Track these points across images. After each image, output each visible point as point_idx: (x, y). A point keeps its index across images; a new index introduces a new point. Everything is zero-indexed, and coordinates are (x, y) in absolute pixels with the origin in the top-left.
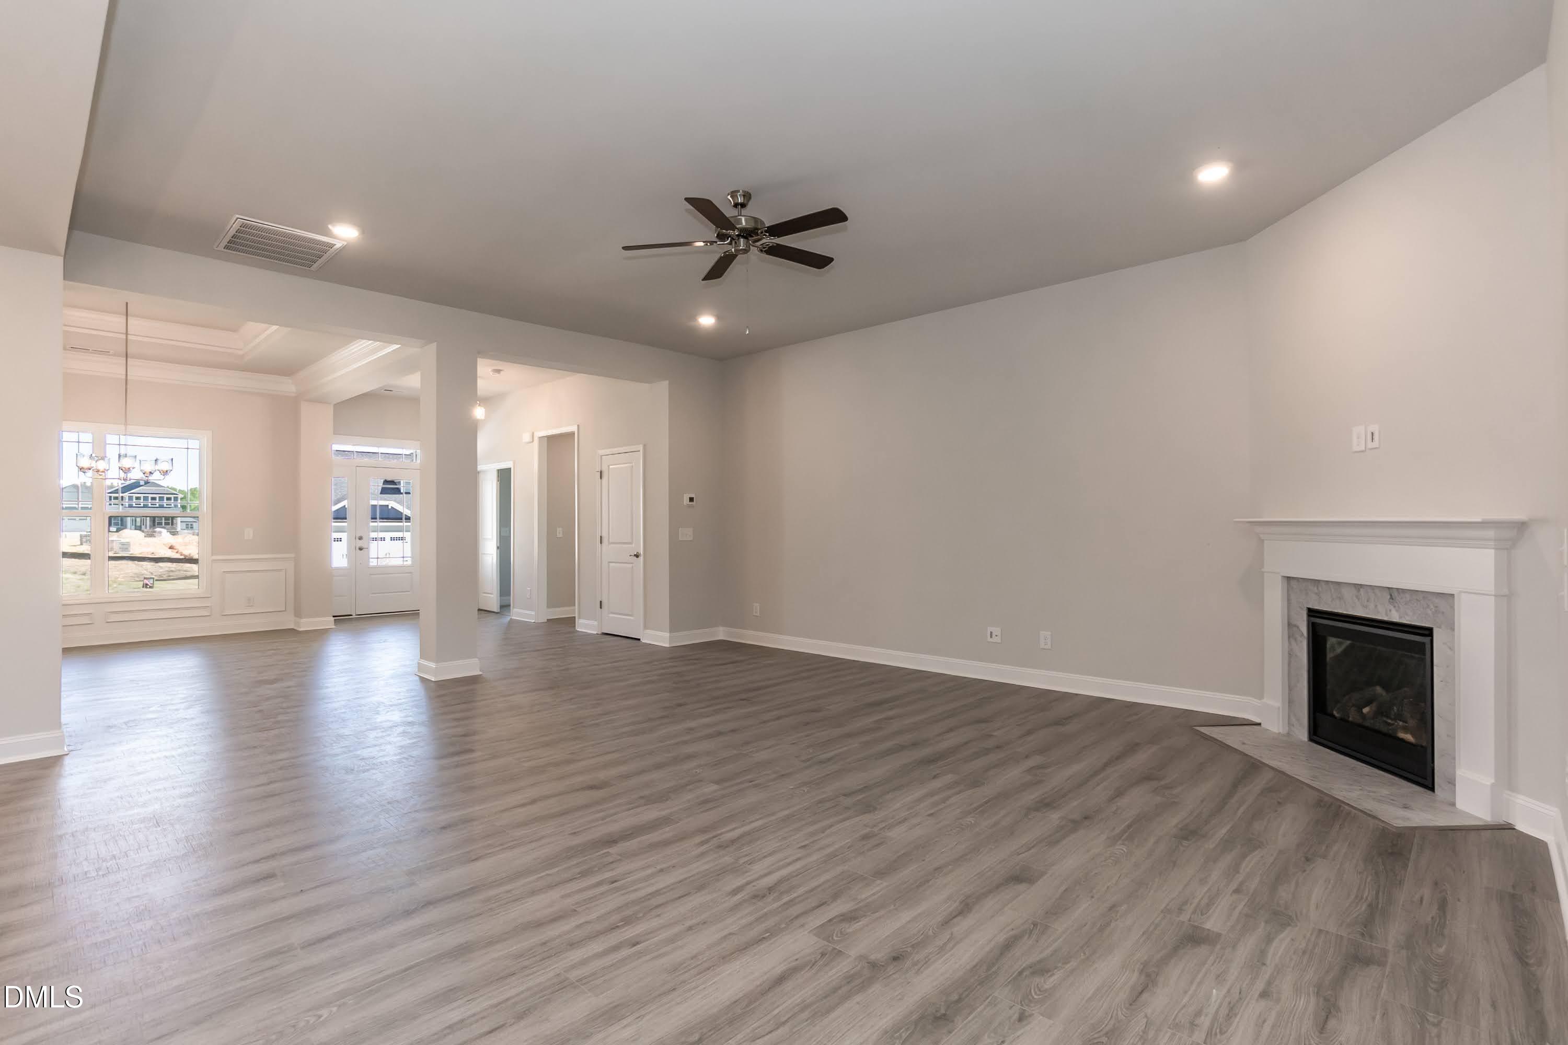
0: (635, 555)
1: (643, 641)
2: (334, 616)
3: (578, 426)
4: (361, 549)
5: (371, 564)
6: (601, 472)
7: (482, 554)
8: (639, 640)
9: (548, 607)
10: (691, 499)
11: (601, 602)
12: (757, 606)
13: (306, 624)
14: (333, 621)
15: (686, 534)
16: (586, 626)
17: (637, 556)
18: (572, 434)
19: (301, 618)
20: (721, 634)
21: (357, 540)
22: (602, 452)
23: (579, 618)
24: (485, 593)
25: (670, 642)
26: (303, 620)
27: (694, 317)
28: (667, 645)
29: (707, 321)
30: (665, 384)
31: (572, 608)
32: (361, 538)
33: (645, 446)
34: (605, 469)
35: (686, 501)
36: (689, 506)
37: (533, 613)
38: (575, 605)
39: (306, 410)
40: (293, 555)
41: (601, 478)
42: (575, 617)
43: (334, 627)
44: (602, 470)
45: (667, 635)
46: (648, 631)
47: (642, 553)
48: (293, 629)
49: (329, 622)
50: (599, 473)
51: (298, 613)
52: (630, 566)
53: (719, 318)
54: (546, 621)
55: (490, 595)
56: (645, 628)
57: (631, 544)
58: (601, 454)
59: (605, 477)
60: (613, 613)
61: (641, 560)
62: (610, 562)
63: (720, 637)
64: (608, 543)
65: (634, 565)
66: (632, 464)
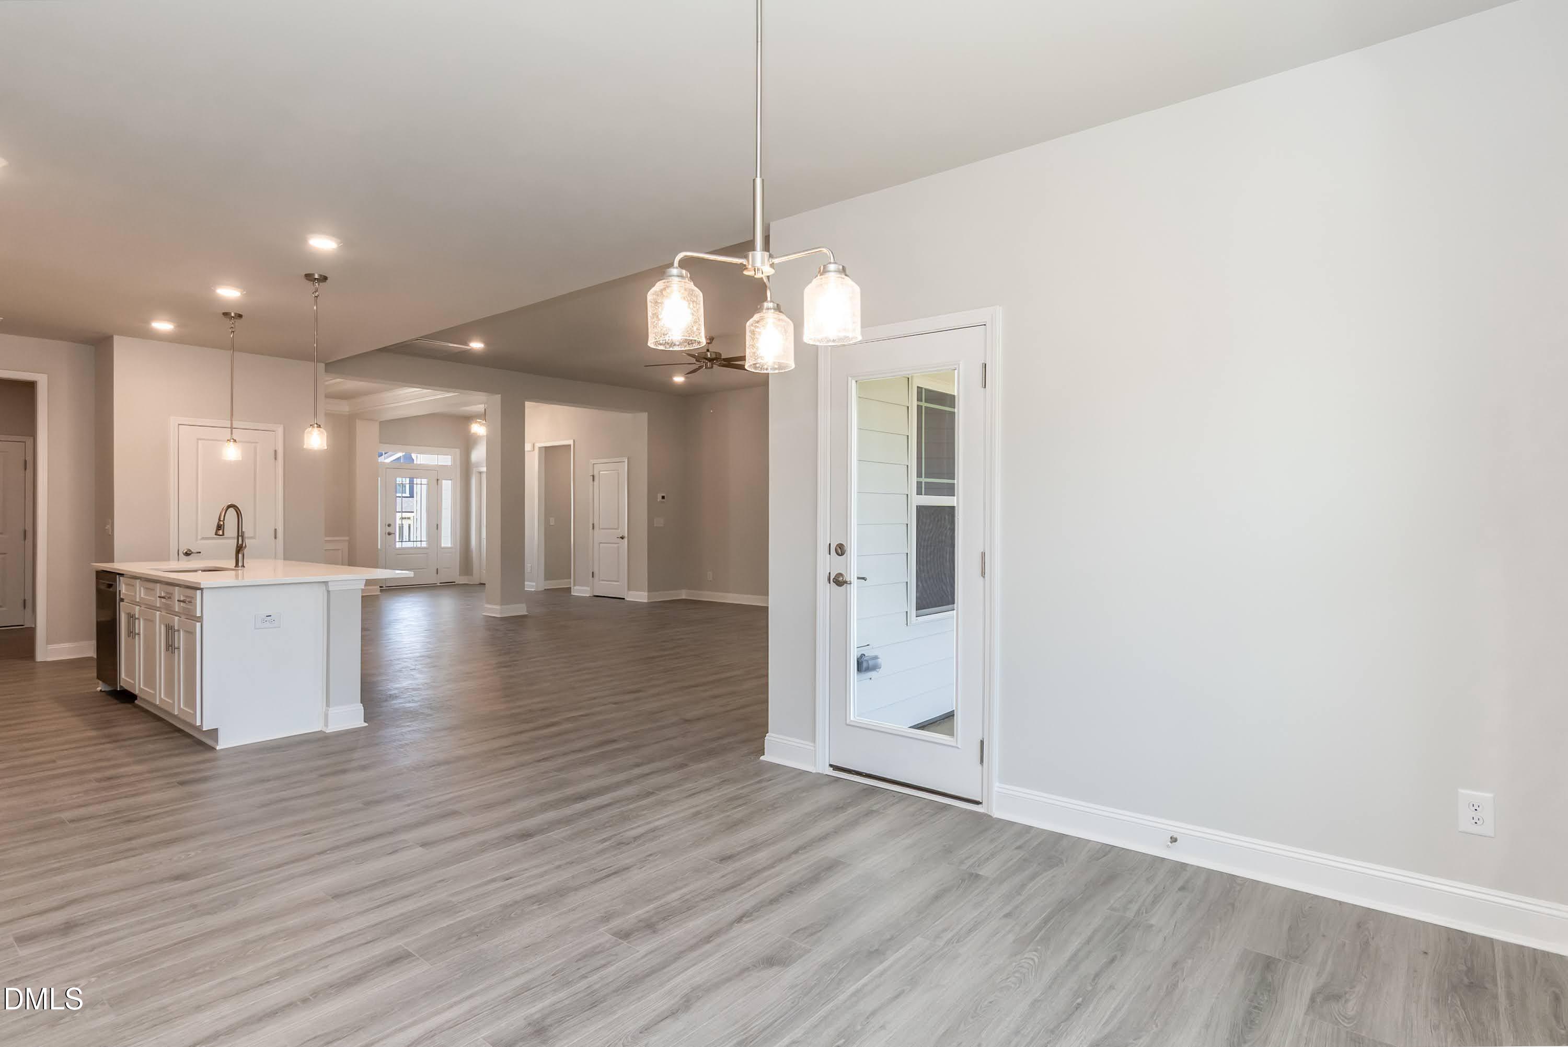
0: (621, 537)
1: (627, 599)
3: (574, 441)
4: (389, 534)
5: (397, 546)
8: (624, 599)
9: (545, 580)
10: (663, 497)
11: (593, 573)
12: (710, 573)
15: (659, 522)
16: (580, 591)
17: (622, 538)
18: (570, 445)
20: (683, 595)
21: (387, 526)
22: (593, 461)
23: (574, 586)
25: (648, 599)
27: (670, 378)
28: (646, 601)
29: (679, 379)
30: (645, 415)
31: (569, 580)
32: (389, 525)
33: (628, 459)
34: (596, 473)
35: (660, 499)
36: (662, 502)
37: (534, 584)
38: (570, 578)
39: (360, 426)
41: (593, 480)
42: (570, 586)
44: (594, 474)
45: (646, 594)
46: (631, 592)
47: (626, 536)
50: (592, 477)
52: (616, 545)
54: (545, 591)
56: (629, 589)
57: (618, 529)
58: (593, 463)
59: (596, 479)
60: (603, 580)
61: (626, 540)
62: (601, 544)
63: (684, 597)
64: (599, 528)
65: (619, 545)
66: (619, 471)
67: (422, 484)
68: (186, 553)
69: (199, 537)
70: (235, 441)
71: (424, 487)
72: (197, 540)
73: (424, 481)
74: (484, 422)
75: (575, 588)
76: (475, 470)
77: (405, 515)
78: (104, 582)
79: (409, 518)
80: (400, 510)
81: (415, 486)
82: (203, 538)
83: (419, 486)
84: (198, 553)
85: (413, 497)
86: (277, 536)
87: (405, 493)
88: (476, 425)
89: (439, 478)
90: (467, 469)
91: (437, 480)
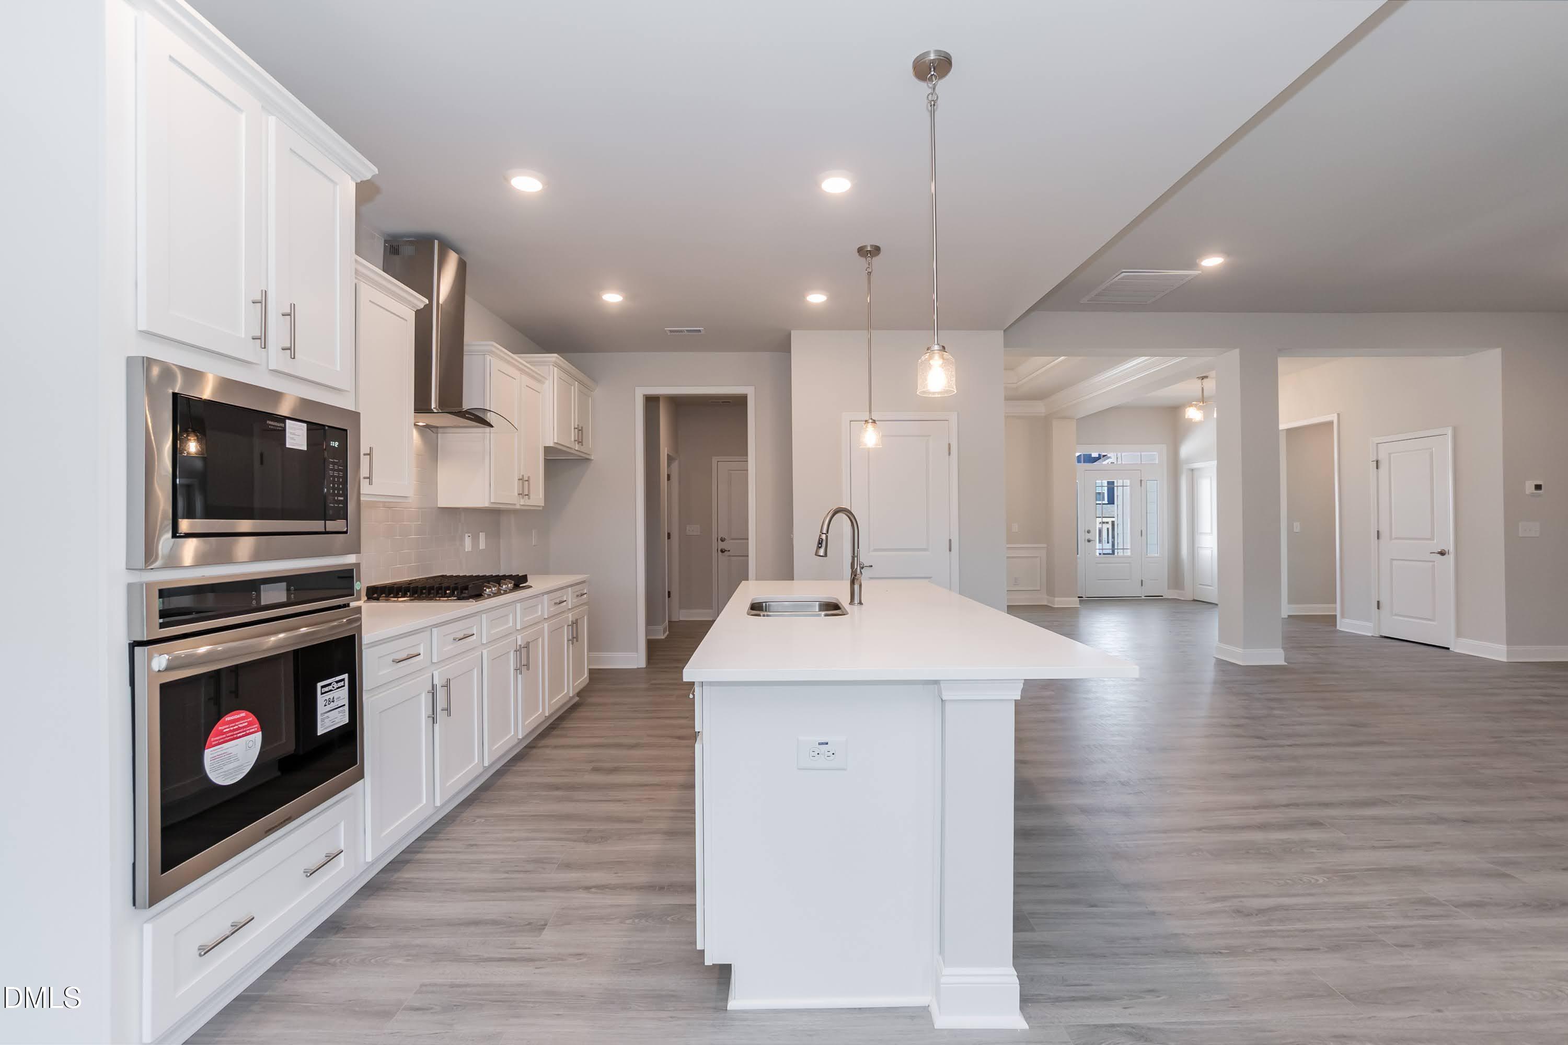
0: (1439, 553)
1: (1456, 651)
2: (1079, 597)
3: (1338, 415)
4: (1089, 541)
5: (1097, 554)
6: (1377, 461)
7: (1198, 547)
8: (1448, 649)
10: (1538, 486)
11: (1378, 601)
13: (1060, 602)
14: (1078, 601)
15: (1534, 529)
16: (1356, 626)
17: (1442, 553)
18: (1331, 423)
19: (1054, 597)
21: (1087, 533)
22: (1380, 439)
23: (1343, 616)
24: (1201, 584)
25: (1510, 656)
26: (1056, 599)
28: (1502, 658)
30: (1495, 354)
31: (1333, 605)
32: (1089, 532)
34: (1382, 457)
36: (1535, 494)
38: (1335, 602)
39: (1056, 428)
40: (1045, 545)
41: (1377, 468)
42: (1336, 616)
43: (1079, 606)
44: (1379, 459)
45: (1503, 647)
46: (1465, 641)
47: (1451, 552)
48: (1046, 605)
49: (1074, 602)
50: (1375, 462)
51: (1051, 592)
54: (1287, 617)
55: (1209, 587)
56: (1459, 634)
57: (1434, 540)
58: (1377, 441)
59: (1383, 467)
60: (1396, 615)
61: (1451, 558)
62: (1395, 562)
64: (1391, 539)
65: (1436, 564)
66: (1434, 449)
67: (1123, 486)
70: (874, 422)
71: (1127, 490)
72: (869, 551)
73: (1127, 482)
74: (1201, 404)
75: (1344, 620)
76: (1186, 466)
77: (1105, 520)
79: (1107, 523)
80: (1101, 516)
81: (1116, 488)
82: (875, 550)
83: (1120, 489)
85: (1114, 504)
86: (952, 549)
87: (1104, 500)
88: (1191, 408)
89: (1142, 479)
90: (1175, 466)
91: (1141, 481)
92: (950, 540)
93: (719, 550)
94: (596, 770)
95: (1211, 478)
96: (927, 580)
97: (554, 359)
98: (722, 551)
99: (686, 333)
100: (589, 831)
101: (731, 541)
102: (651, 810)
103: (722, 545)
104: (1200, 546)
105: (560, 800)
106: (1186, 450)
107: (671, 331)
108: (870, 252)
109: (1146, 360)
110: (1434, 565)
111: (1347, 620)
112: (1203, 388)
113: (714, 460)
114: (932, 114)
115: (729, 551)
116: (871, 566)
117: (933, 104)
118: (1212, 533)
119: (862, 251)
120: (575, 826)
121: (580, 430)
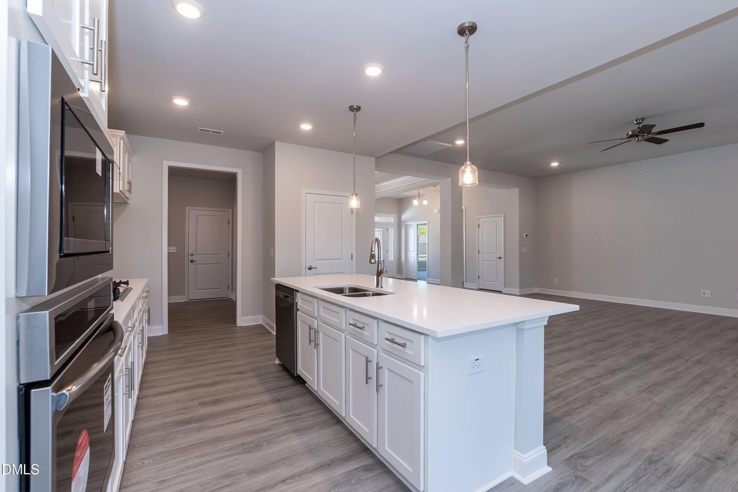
3: (465, 207)
8: (502, 292)
10: (527, 236)
11: (479, 276)
12: (557, 279)
15: (524, 249)
16: (470, 286)
17: (500, 258)
20: (536, 290)
23: (466, 282)
25: (520, 293)
27: (549, 164)
28: (518, 294)
29: (555, 164)
30: (517, 190)
33: (504, 215)
34: (481, 223)
35: (525, 236)
36: (525, 238)
41: (479, 227)
44: (479, 224)
45: (518, 290)
46: (506, 288)
47: (503, 257)
53: (560, 163)
56: (505, 286)
57: (497, 253)
58: (479, 218)
59: (481, 227)
60: (485, 281)
61: (503, 260)
62: (484, 261)
63: (536, 292)
64: (483, 253)
65: (498, 262)
66: (497, 221)
67: (380, 231)
68: (310, 268)
69: (316, 259)
71: (382, 233)
72: (314, 261)
73: (382, 229)
74: (418, 199)
76: (404, 224)
78: (283, 293)
82: (317, 260)
84: (315, 268)
86: (353, 258)
90: (400, 224)
91: (387, 229)
92: (352, 254)
93: (189, 261)
94: (203, 404)
95: (414, 229)
96: (341, 274)
97: (122, 134)
98: (192, 261)
99: (211, 132)
100: (243, 444)
101: (198, 255)
102: (271, 420)
103: (191, 258)
104: (409, 256)
105: (199, 430)
106: (404, 217)
107: (201, 130)
108: (355, 109)
109: (409, 178)
110: (497, 263)
111: (467, 284)
112: (419, 192)
113: (187, 208)
114: (467, 52)
115: (196, 261)
116: (316, 268)
117: (467, 48)
118: (414, 251)
119: (352, 108)
120: (229, 444)
121: (129, 183)
